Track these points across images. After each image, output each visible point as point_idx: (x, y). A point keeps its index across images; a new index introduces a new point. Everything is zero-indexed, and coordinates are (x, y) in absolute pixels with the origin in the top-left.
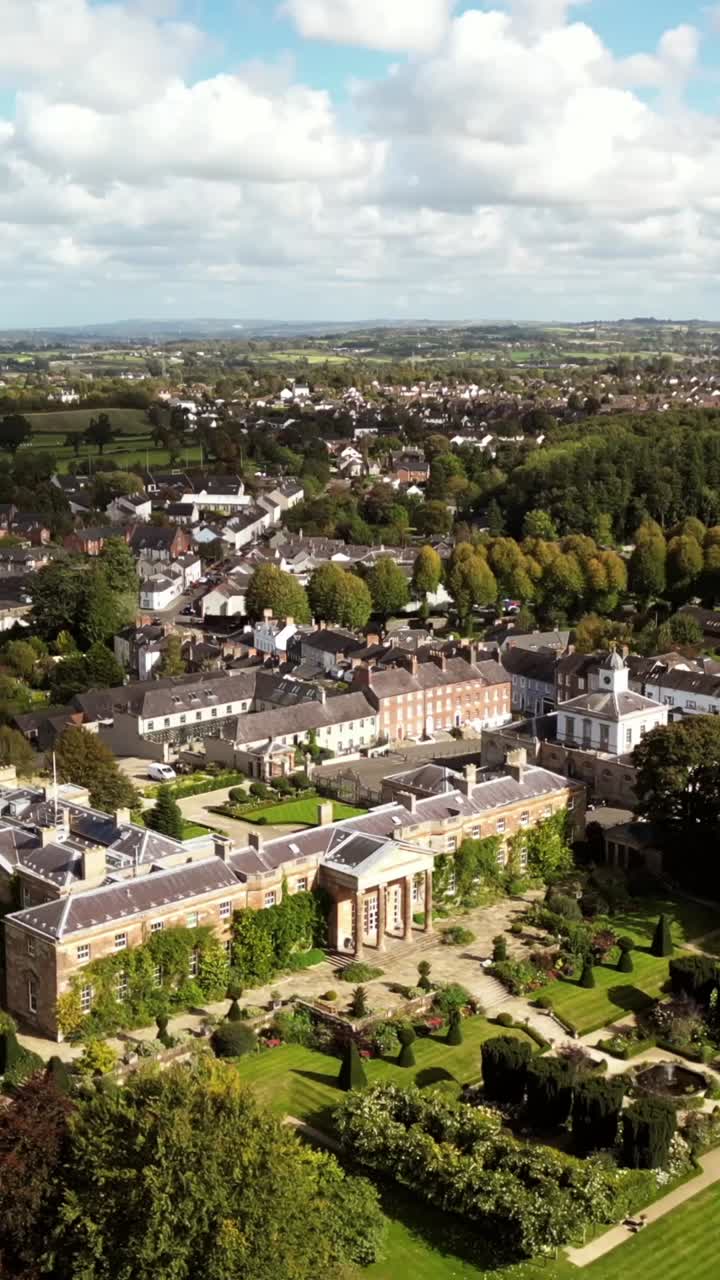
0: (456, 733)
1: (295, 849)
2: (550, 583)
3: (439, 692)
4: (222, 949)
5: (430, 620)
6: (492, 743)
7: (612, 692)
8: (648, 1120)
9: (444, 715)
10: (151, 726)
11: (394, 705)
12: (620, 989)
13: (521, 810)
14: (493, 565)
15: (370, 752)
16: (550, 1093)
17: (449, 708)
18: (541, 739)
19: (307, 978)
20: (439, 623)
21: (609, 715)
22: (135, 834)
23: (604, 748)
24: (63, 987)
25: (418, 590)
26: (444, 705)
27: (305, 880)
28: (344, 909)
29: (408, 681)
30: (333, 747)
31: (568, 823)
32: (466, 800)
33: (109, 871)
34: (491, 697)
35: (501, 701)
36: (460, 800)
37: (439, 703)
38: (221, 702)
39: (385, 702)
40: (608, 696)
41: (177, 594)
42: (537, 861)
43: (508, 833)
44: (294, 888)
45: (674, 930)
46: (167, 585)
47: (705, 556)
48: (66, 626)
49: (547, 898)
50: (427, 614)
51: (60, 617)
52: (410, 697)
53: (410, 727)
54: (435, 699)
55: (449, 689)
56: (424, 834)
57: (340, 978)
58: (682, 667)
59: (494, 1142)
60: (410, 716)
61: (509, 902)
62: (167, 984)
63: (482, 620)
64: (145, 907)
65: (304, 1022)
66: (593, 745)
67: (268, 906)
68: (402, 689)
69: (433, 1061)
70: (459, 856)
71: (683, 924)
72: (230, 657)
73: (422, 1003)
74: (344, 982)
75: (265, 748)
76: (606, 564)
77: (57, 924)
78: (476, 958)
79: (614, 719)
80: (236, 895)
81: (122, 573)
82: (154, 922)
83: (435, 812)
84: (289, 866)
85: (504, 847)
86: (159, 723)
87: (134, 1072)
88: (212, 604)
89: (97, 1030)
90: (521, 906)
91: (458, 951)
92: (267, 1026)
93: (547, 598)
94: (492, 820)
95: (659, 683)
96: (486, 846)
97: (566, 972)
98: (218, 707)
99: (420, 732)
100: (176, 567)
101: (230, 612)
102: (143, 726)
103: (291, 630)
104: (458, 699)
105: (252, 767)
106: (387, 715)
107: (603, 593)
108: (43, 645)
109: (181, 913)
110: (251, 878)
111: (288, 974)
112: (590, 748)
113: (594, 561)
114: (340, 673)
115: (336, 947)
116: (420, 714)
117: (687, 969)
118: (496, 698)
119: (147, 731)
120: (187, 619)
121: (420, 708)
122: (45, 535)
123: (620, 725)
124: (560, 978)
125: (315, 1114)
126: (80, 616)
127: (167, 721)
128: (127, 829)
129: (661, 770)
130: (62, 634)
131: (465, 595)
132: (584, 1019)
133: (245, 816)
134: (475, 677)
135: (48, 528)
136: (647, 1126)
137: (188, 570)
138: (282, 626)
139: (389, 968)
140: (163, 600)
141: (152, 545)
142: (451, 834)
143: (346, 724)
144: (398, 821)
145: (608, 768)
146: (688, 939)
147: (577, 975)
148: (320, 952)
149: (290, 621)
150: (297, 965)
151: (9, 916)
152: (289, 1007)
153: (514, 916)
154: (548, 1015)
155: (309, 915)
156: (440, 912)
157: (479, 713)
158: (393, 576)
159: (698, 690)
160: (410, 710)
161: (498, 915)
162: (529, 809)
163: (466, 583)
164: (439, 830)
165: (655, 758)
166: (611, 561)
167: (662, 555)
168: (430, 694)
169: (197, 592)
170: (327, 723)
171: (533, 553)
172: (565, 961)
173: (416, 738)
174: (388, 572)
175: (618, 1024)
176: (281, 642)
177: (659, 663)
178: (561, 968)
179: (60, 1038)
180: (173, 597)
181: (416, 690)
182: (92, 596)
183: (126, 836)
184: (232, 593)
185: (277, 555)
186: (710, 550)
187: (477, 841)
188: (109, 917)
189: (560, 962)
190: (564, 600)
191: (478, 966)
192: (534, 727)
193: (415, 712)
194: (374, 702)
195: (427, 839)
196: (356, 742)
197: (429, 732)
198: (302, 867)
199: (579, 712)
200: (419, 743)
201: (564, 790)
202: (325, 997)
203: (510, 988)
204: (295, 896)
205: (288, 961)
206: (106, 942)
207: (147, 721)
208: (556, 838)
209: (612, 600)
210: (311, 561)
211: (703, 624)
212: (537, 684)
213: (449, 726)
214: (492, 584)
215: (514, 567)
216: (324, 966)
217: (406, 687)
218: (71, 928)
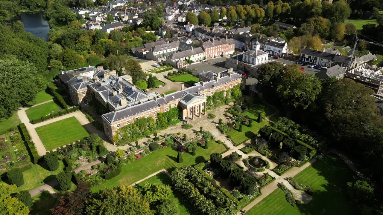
0: (222, 56)
1: (173, 97)
2: (248, 15)
3: (218, 47)
4: (155, 122)
5: (223, 23)
6: (228, 61)
7: (256, 50)
8: (248, 185)
9: (219, 52)
10: (156, 54)
11: (208, 50)
12: (248, 132)
13: (230, 84)
14: (237, 12)
15: (202, 61)
16: (225, 171)
17: (220, 50)
18: (239, 61)
19: (175, 127)
20: (225, 24)
21: (255, 56)
22: (136, 92)
23: (253, 64)
24: (114, 134)
25: (221, 17)
26: (219, 49)
27: (176, 105)
28: (185, 111)
29: (212, 44)
30: (194, 60)
31: (241, 86)
32: (216, 82)
33: (128, 103)
34: (230, 47)
35: (232, 48)
36: (215, 82)
37: (218, 49)
38: (172, 48)
39: (206, 49)
40: (255, 51)
41: (174, 16)
42: (233, 95)
43: (226, 89)
44: (173, 106)
45: (263, 114)
46: (171, 15)
47: (282, 9)
48: (149, 25)
49: (234, 105)
50: (223, 22)
51: (148, 23)
52: (212, 48)
53: (211, 55)
54: (217, 48)
55: (221, 46)
56: (205, 92)
57: (183, 128)
58: (273, 40)
59: (209, 187)
60: (212, 52)
61: (225, 105)
62: (141, 130)
63: (234, 23)
64: (134, 114)
65: (172, 141)
66: (250, 62)
67: (166, 111)
68: (210, 46)
69: (200, 154)
70: (214, 96)
71: (266, 112)
72: (179, 33)
73: (200, 137)
74: (183, 129)
75: (178, 61)
76: (260, 11)
77: (112, 119)
78: (215, 123)
79: (255, 57)
80: (158, 109)
81: (160, 13)
82: (137, 117)
83: (209, 86)
84: (171, 102)
85: (225, 93)
86: (158, 53)
87: (129, 156)
88: (180, 19)
89: (123, 143)
90: (228, 107)
91: (211, 120)
92: (163, 142)
93: (248, 19)
94: (223, 87)
95: (268, 44)
96: (221, 93)
97: (236, 127)
98: (171, 49)
99: (214, 56)
100: (173, 11)
101: (183, 21)
102: (154, 54)
103: (193, 27)
104: (223, 48)
105: (175, 66)
106: (206, 52)
107: (259, 18)
108: (145, 29)
109: (144, 115)
110: (161, 106)
111: (171, 126)
112: (250, 63)
113: (258, 11)
114: (200, 39)
115: (183, 119)
116: (214, 52)
117: (264, 132)
118: (231, 47)
119: (155, 55)
120: (175, 22)
121: (214, 50)
122: (150, 3)
123: (257, 58)
124: (234, 129)
125: (170, 169)
126: (152, 23)
127: (160, 52)
128: (134, 91)
129: (264, 76)
130: (148, 26)
131: (230, 18)
132: (238, 141)
133: (171, 79)
134: (227, 43)
135: (151, 1)
136: (248, 186)
137: (176, 11)
138: (191, 26)
139: (194, 125)
140: (170, 18)
141: (170, 5)
142: (212, 91)
143: (197, 55)
144: (199, 89)
145: (253, 69)
146: (266, 116)
147: (238, 128)
148: (179, 120)
149: (193, 25)
150: (173, 124)
151: (102, 115)
152: (169, 137)
153: (226, 110)
154: (230, 140)
155: (177, 112)
156: (209, 108)
157: (227, 51)
158: (216, 14)
159: (276, 46)
160: (212, 51)
161: (222, 110)
162: (232, 84)
163: (231, 16)
164: (209, 91)
165: (263, 73)
166: (262, 11)
167: (273, 9)
168: (216, 47)
169: (178, 16)
170: (193, 54)
171: (245, 9)
172: (236, 124)
173: (213, 57)
174: (215, 13)
175: (246, 142)
176: (191, 30)
177: (268, 40)
178: (235, 126)
179: (114, 144)
180: (172, 17)
181: (213, 46)
182: (154, 19)
183: (134, 93)
184: (184, 17)
185: (194, 8)
186: (283, 8)
187: (219, 92)
188: (125, 117)
189: (235, 125)
190: (251, 19)
191: (215, 125)
192: (238, 58)
193: (213, 52)
194: (204, 49)
195: (206, 92)
196: (199, 59)
197: (216, 55)
198: (175, 102)
199: (248, 55)
200: (213, 58)
201: (241, 79)
202: (178, 134)
203: (222, 132)
204: (173, 108)
205: (171, 123)
206: (125, 123)
207: (155, 53)
208: (238, 89)
209: (261, 19)
210: (201, 9)
211: (280, 26)
212: (241, 43)
213: (220, 54)
214: (236, 16)
215: (241, 12)
216: (180, 124)
217: (211, 46)
218: (115, 120)
